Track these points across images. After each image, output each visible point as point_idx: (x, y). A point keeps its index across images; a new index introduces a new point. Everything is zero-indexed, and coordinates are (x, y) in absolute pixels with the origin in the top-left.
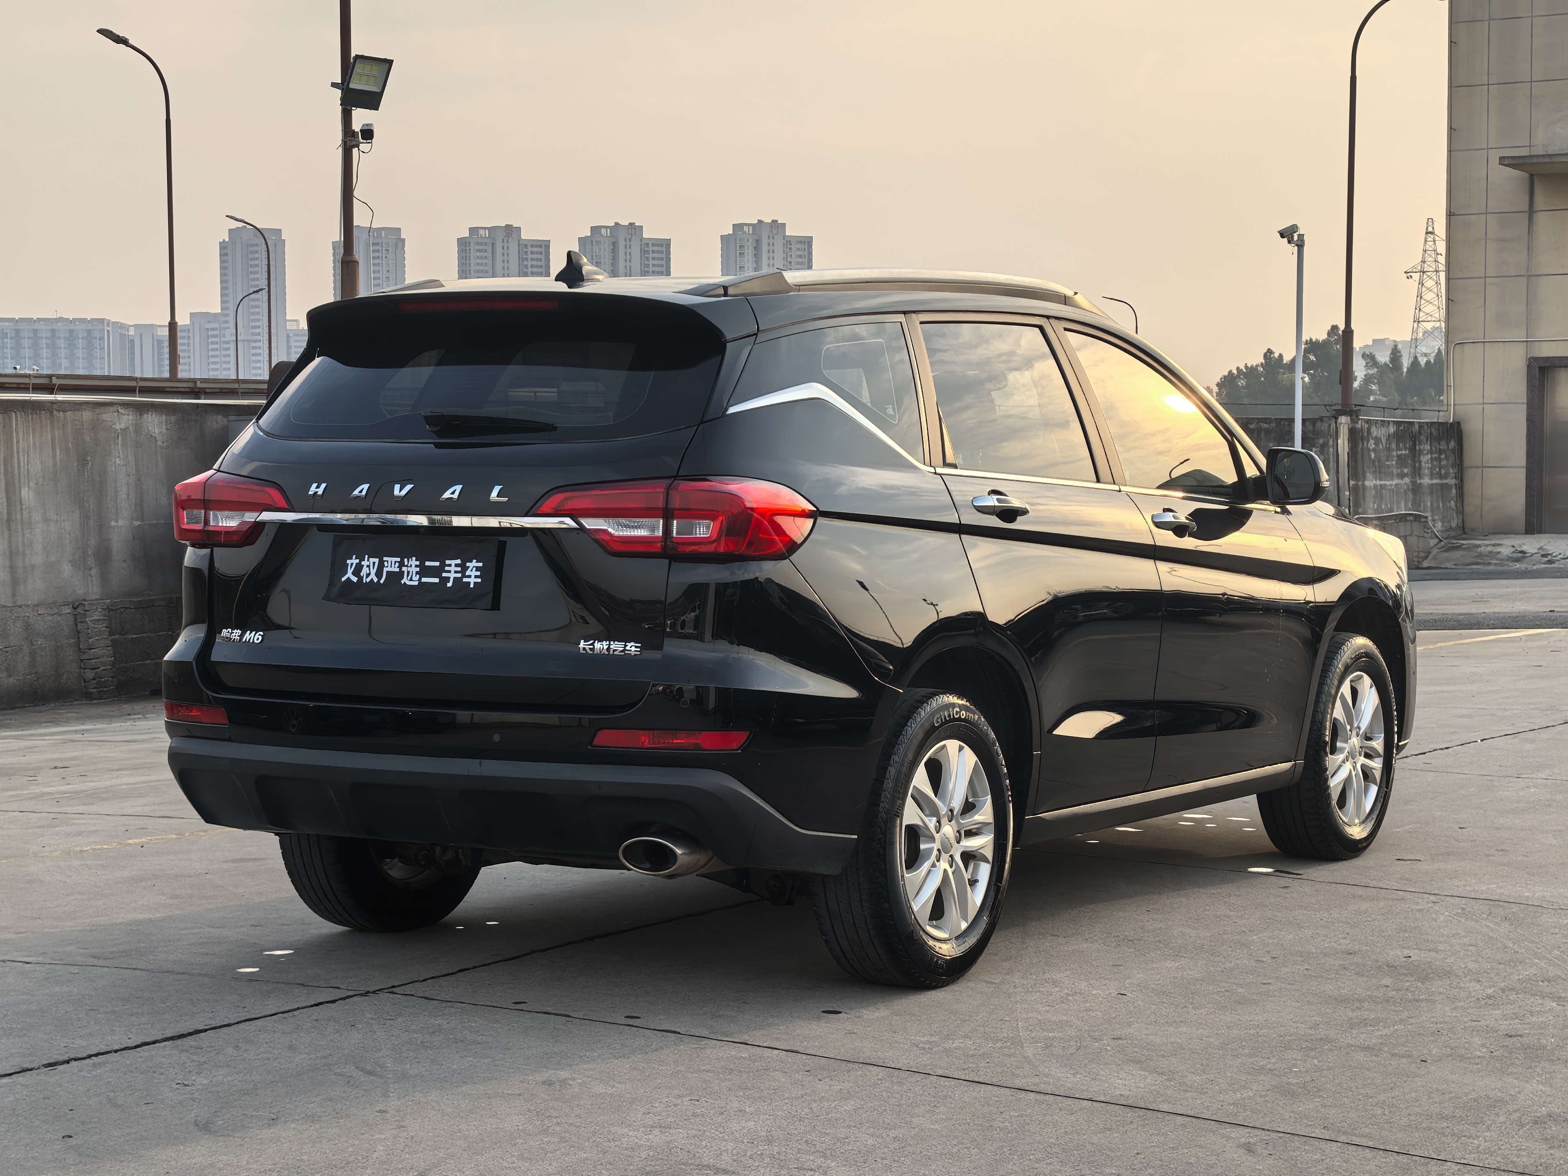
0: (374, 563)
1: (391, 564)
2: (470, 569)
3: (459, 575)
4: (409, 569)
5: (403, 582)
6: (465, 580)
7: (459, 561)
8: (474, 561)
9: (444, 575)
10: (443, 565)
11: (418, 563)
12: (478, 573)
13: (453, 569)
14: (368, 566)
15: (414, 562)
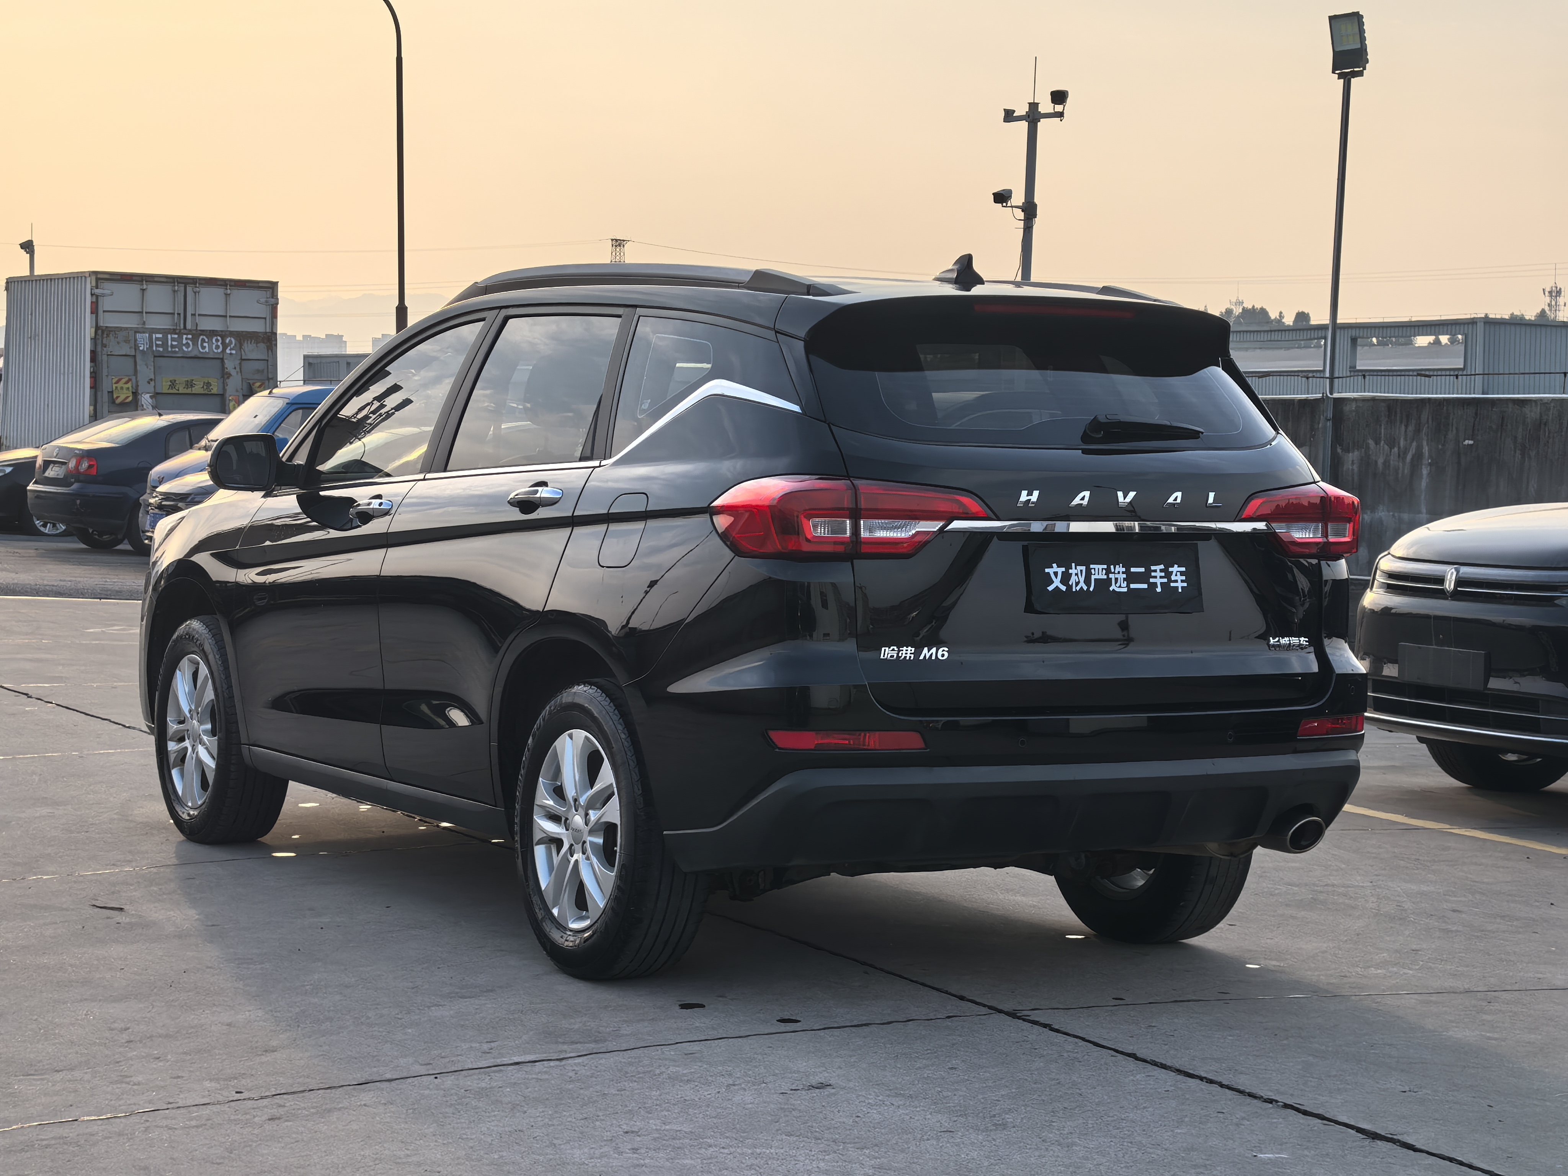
0: (1081, 571)
1: (1098, 571)
2: (1174, 574)
3: (1165, 580)
4: (1117, 576)
5: (1111, 589)
6: (1172, 584)
7: (1162, 567)
8: (1176, 566)
9: (1152, 580)
10: (1149, 572)
11: (1124, 569)
12: (1184, 578)
13: (1158, 574)
14: (1077, 574)
15: (1120, 569)
